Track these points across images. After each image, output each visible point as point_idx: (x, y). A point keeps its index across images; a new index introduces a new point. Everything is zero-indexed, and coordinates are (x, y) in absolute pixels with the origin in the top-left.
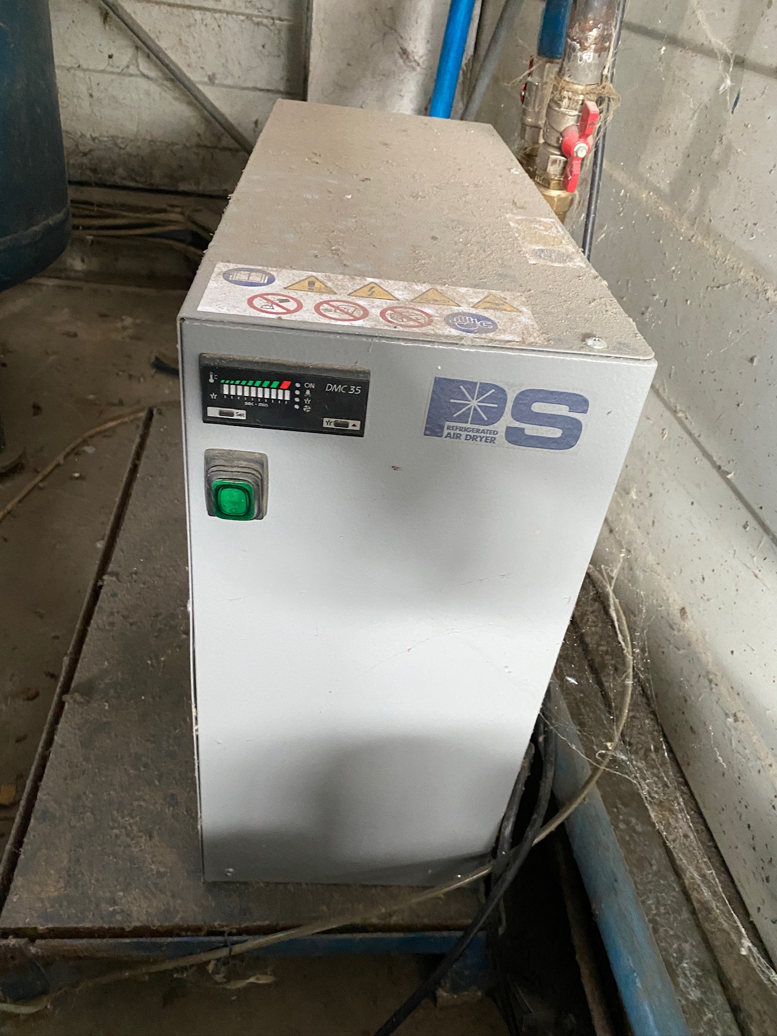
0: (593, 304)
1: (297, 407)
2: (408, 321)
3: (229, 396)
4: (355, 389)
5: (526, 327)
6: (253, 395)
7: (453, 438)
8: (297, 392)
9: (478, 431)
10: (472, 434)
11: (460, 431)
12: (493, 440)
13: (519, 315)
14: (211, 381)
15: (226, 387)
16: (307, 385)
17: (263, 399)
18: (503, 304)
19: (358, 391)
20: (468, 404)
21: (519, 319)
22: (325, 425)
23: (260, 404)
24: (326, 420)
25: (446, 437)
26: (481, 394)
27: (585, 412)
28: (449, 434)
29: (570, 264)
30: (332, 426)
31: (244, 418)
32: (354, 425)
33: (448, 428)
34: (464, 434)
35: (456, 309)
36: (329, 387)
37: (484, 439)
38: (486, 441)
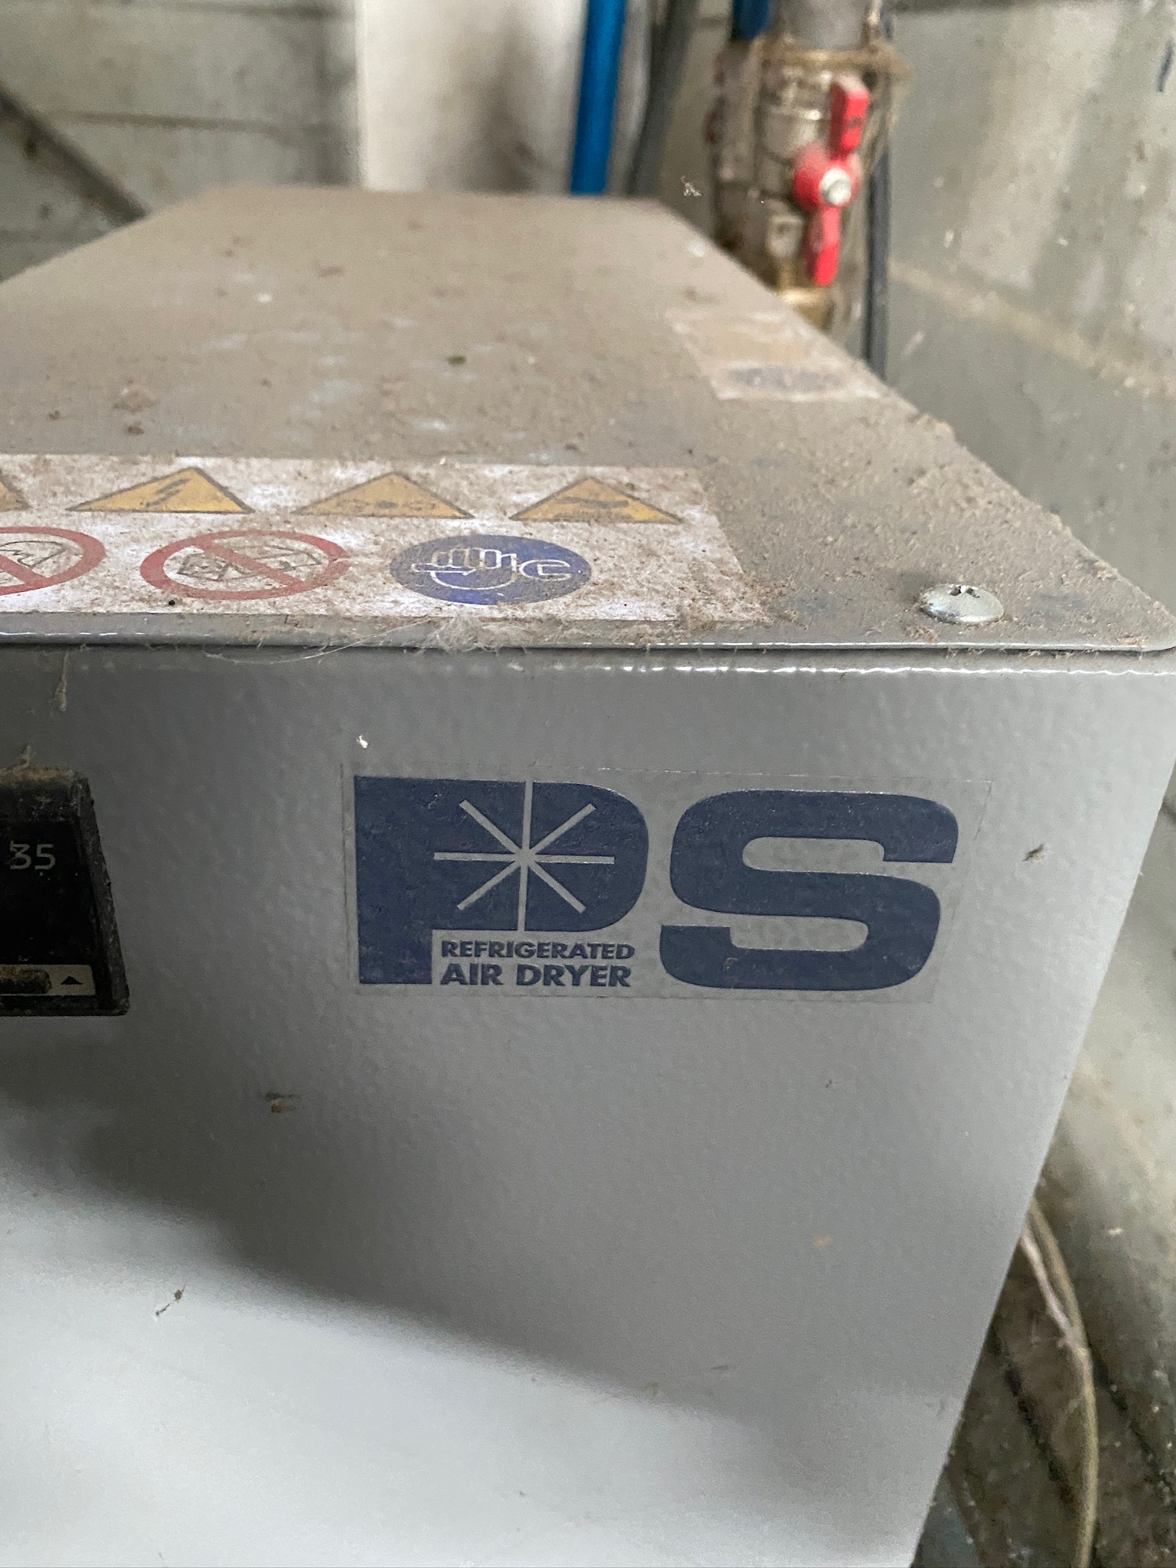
0: (923, 482)
2: (245, 576)
4: (31, 852)
5: (697, 571)
7: (473, 982)
9: (558, 950)
10: (539, 963)
11: (491, 955)
12: (620, 977)
13: (677, 533)
18: (626, 504)
19: (47, 861)
20: (504, 865)
21: (673, 542)
25: (444, 983)
26: (543, 824)
27: (946, 855)
28: (455, 970)
29: (839, 395)
32: (70, 981)
33: (445, 953)
34: (508, 965)
35: (452, 527)
37: (586, 977)
38: (594, 982)
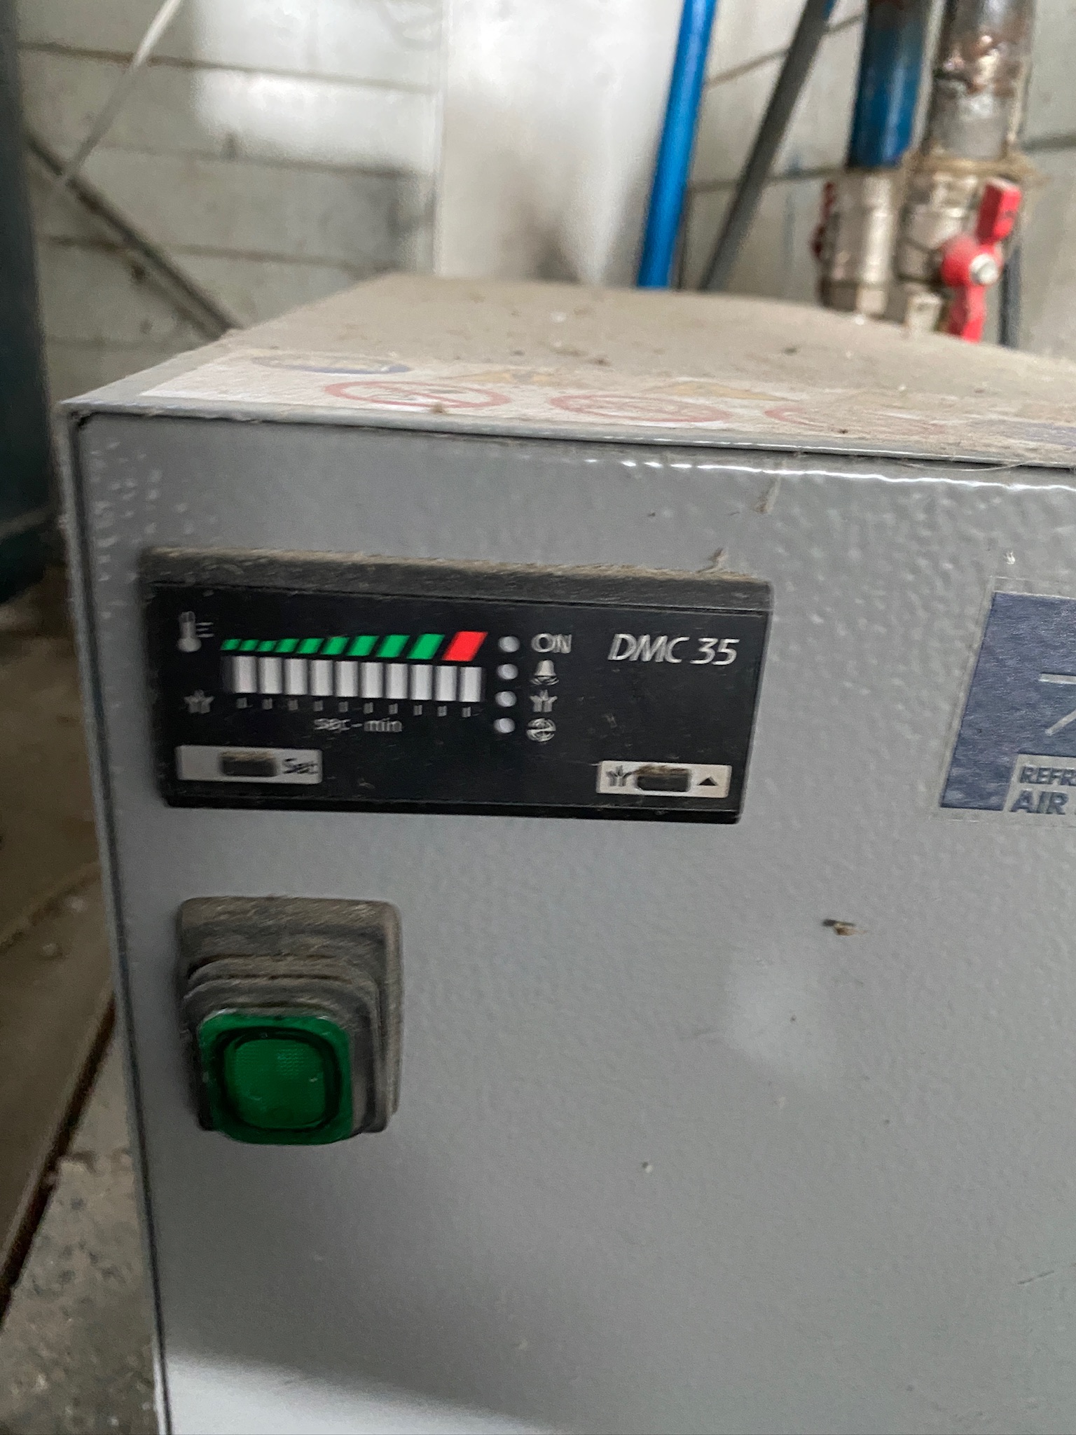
1: (504, 726)
3: (256, 698)
4: (716, 648)
6: (347, 690)
7: (1038, 812)
8: (507, 672)
11: (1063, 783)
14: (189, 644)
15: (243, 666)
16: (544, 643)
17: (382, 704)
19: (724, 656)
22: (604, 786)
23: (374, 725)
24: (607, 766)
25: (1013, 810)
28: (1026, 797)
30: (630, 788)
31: (312, 779)
32: (708, 782)
33: (1024, 778)
36: (624, 645)
